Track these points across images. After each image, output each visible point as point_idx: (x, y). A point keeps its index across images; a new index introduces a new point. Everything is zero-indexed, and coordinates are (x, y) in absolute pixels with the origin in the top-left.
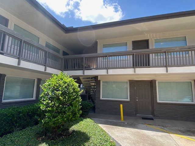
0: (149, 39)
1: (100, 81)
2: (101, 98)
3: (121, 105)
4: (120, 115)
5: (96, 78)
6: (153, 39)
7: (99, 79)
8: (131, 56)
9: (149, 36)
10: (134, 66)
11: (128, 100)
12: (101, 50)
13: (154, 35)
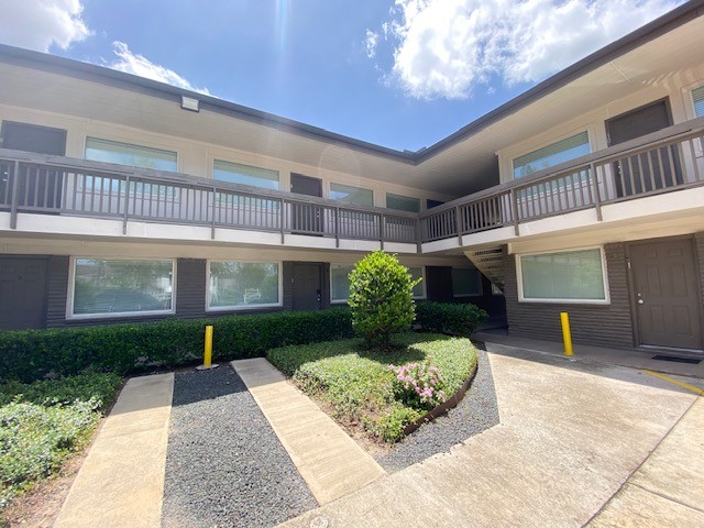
0: (668, 97)
1: (513, 256)
2: (521, 298)
3: (564, 316)
4: (562, 341)
5: (501, 249)
6: (684, 90)
7: (509, 253)
8: (608, 167)
9: (669, 84)
10: (620, 194)
11: (607, 301)
12: (509, 175)
13: (689, 74)
